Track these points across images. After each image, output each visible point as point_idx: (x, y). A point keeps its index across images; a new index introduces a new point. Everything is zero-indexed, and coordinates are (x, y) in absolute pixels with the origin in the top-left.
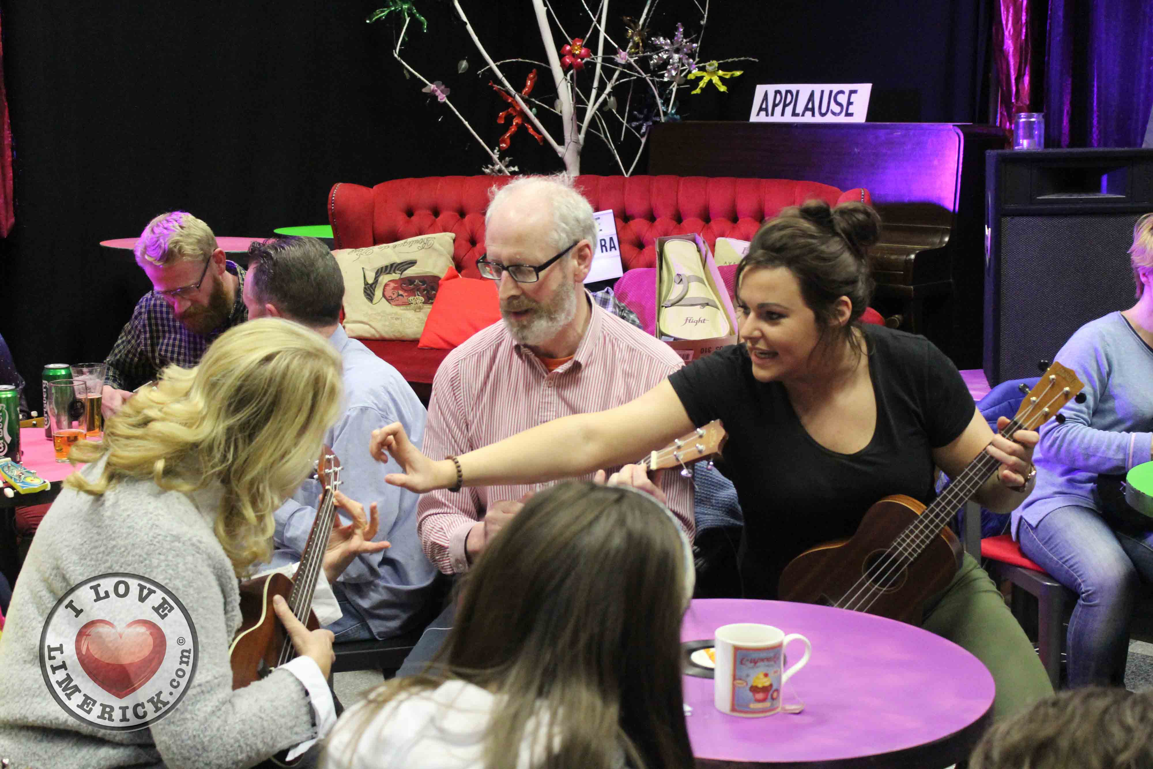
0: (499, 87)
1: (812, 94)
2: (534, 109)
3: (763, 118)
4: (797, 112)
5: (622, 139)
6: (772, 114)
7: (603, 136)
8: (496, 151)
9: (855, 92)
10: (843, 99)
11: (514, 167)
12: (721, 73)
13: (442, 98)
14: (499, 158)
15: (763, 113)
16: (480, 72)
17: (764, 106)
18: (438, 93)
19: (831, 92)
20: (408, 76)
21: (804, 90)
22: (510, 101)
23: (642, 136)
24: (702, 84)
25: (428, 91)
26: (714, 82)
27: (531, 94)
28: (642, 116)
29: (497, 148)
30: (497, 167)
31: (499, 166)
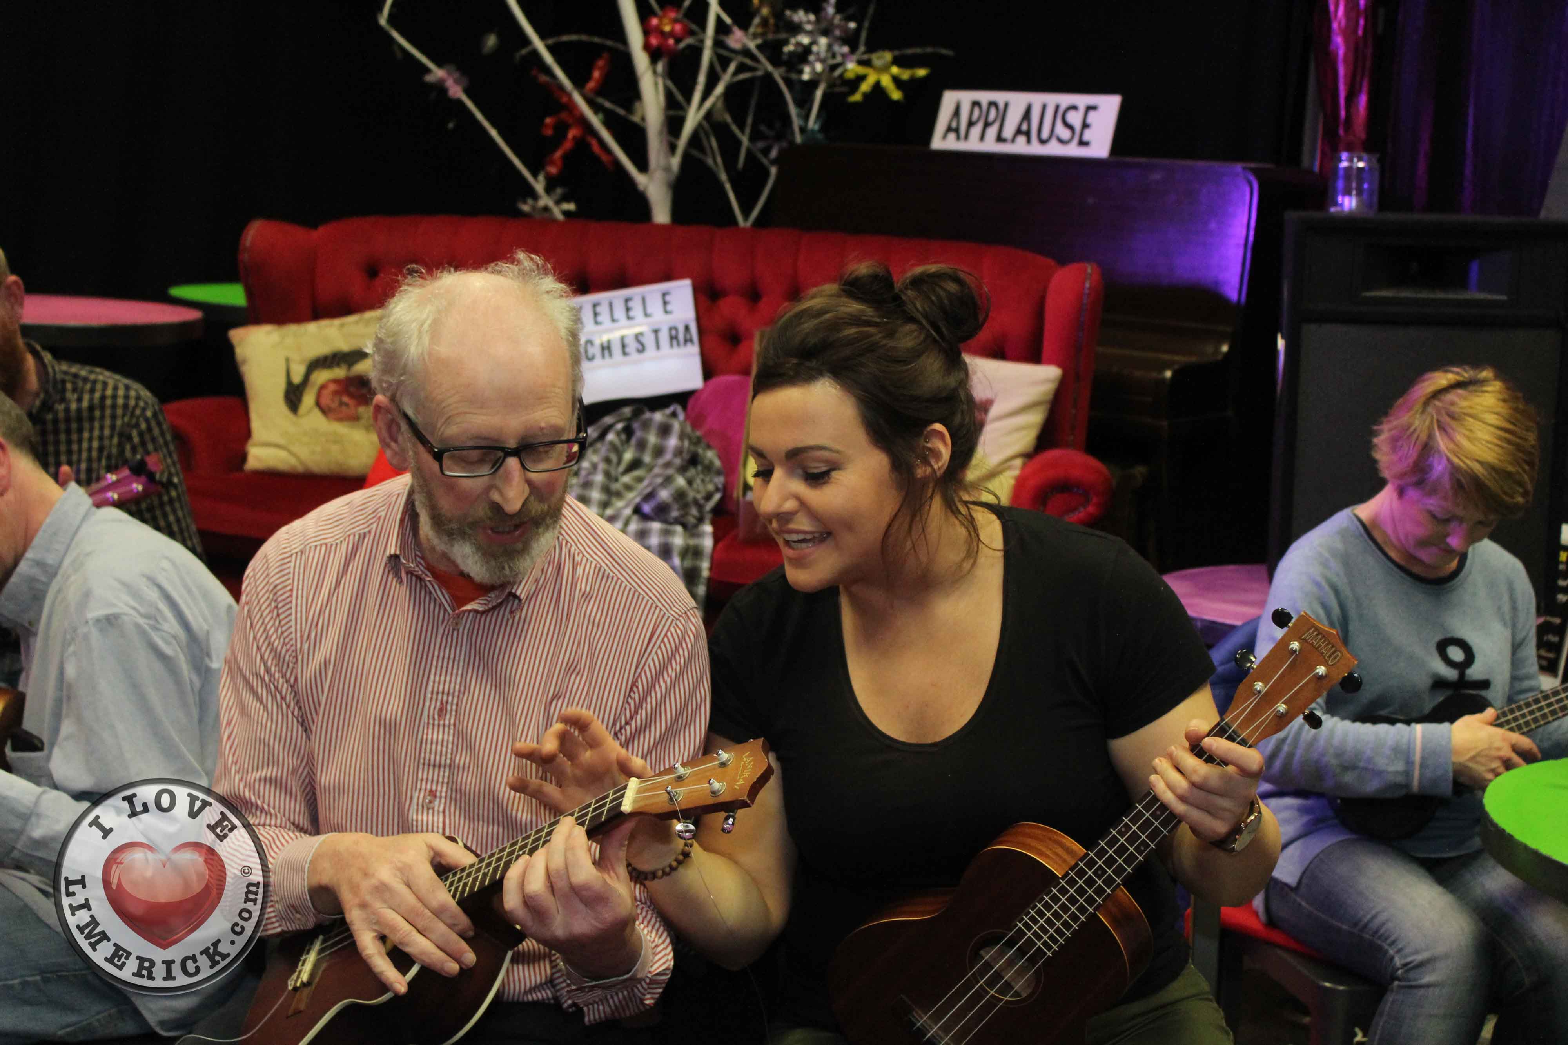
0: (546, 79)
1: (1028, 109)
2: (602, 115)
3: (951, 144)
4: (1004, 136)
5: (740, 168)
6: (966, 138)
7: (710, 161)
8: (540, 178)
9: (1094, 108)
10: (1075, 118)
11: (569, 203)
12: (895, 70)
13: (456, 92)
14: (545, 189)
15: (952, 136)
16: (517, 55)
17: (954, 125)
18: (449, 83)
19: (1057, 107)
20: (399, 54)
21: (1017, 101)
22: (563, 101)
23: (772, 163)
24: (865, 87)
25: (433, 81)
26: (883, 84)
27: (599, 92)
28: (771, 133)
29: (542, 174)
30: (541, 203)
31: (545, 201)
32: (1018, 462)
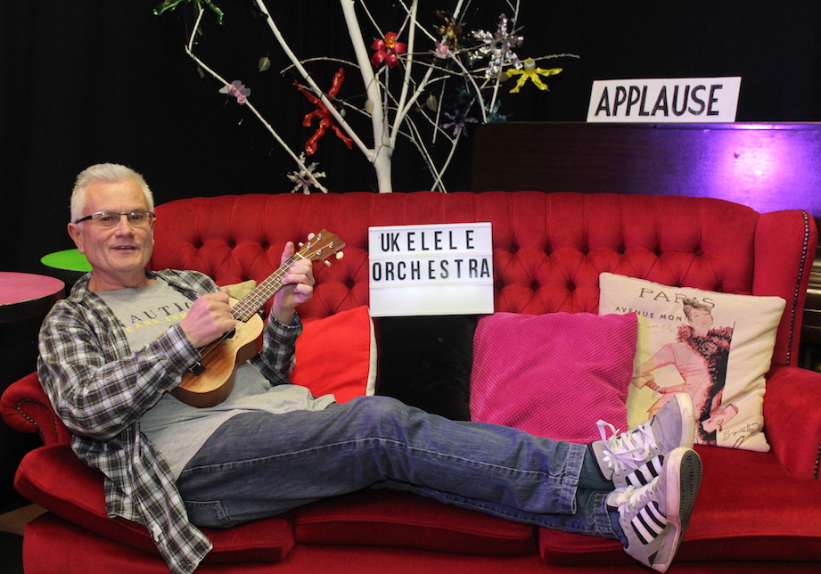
0: (304, 87)
1: (664, 91)
2: (342, 111)
3: (603, 118)
4: (645, 110)
5: (434, 142)
6: (615, 114)
7: (413, 139)
8: (301, 156)
9: (719, 87)
10: (703, 95)
11: (321, 173)
12: (539, 70)
13: (242, 99)
14: (305, 164)
15: (603, 113)
16: (283, 71)
17: (604, 104)
18: (237, 94)
19: (688, 88)
20: (202, 75)
21: (654, 86)
22: (316, 102)
23: (454, 138)
24: (521, 82)
25: (227, 92)
26: (533, 80)
27: (338, 95)
28: (454, 118)
29: (303, 153)
30: (303, 173)
31: (305, 171)
32: (763, 381)
